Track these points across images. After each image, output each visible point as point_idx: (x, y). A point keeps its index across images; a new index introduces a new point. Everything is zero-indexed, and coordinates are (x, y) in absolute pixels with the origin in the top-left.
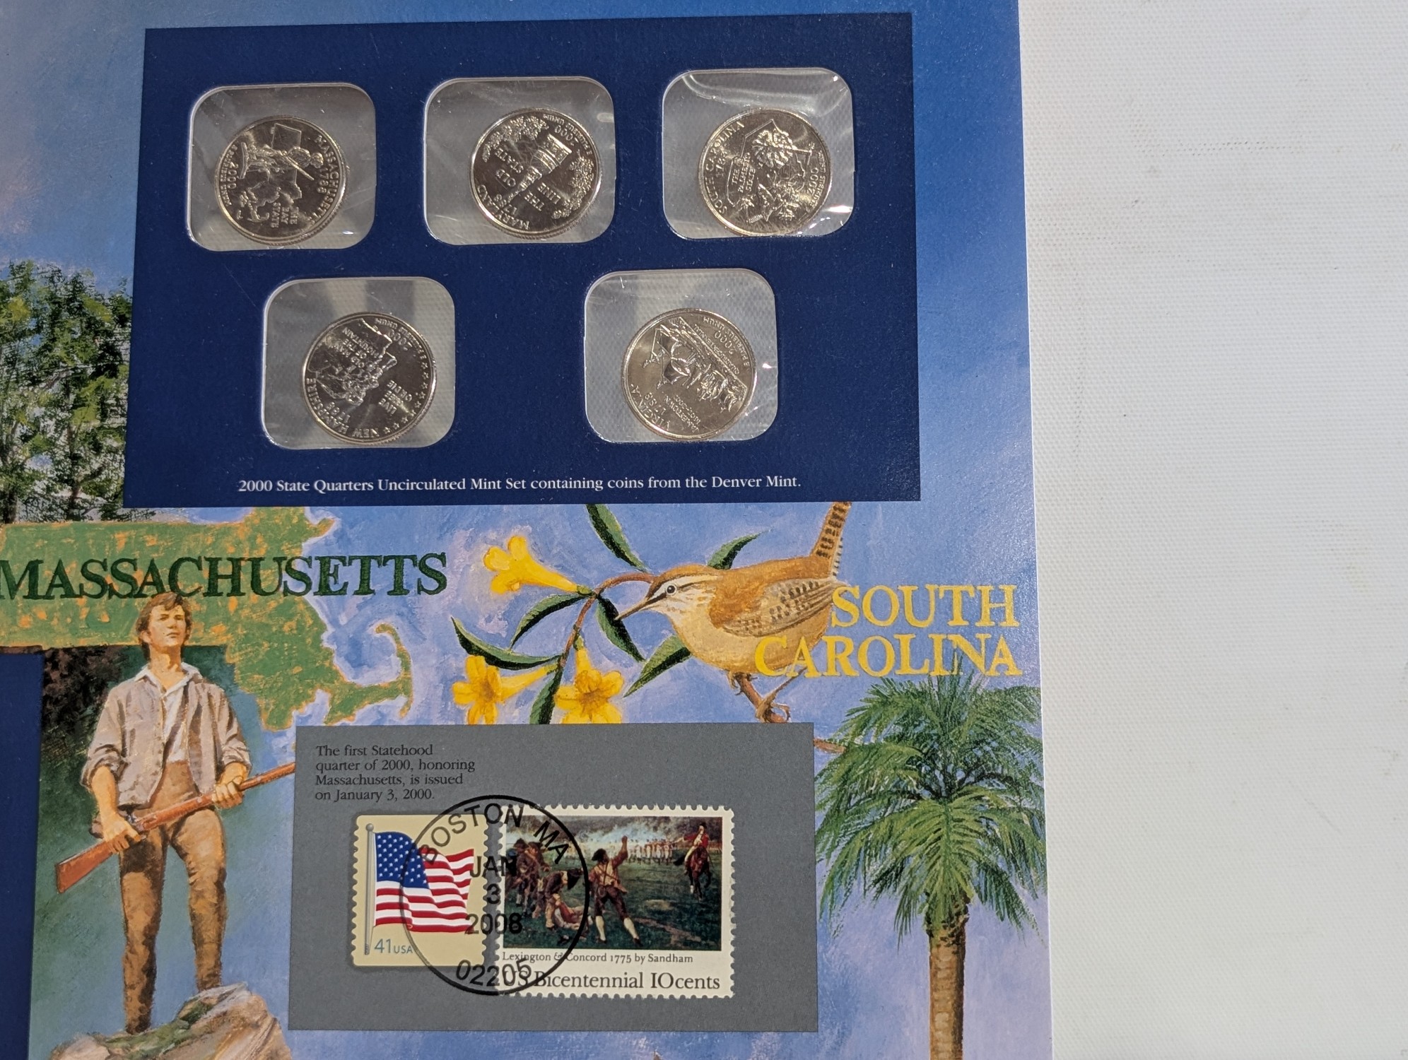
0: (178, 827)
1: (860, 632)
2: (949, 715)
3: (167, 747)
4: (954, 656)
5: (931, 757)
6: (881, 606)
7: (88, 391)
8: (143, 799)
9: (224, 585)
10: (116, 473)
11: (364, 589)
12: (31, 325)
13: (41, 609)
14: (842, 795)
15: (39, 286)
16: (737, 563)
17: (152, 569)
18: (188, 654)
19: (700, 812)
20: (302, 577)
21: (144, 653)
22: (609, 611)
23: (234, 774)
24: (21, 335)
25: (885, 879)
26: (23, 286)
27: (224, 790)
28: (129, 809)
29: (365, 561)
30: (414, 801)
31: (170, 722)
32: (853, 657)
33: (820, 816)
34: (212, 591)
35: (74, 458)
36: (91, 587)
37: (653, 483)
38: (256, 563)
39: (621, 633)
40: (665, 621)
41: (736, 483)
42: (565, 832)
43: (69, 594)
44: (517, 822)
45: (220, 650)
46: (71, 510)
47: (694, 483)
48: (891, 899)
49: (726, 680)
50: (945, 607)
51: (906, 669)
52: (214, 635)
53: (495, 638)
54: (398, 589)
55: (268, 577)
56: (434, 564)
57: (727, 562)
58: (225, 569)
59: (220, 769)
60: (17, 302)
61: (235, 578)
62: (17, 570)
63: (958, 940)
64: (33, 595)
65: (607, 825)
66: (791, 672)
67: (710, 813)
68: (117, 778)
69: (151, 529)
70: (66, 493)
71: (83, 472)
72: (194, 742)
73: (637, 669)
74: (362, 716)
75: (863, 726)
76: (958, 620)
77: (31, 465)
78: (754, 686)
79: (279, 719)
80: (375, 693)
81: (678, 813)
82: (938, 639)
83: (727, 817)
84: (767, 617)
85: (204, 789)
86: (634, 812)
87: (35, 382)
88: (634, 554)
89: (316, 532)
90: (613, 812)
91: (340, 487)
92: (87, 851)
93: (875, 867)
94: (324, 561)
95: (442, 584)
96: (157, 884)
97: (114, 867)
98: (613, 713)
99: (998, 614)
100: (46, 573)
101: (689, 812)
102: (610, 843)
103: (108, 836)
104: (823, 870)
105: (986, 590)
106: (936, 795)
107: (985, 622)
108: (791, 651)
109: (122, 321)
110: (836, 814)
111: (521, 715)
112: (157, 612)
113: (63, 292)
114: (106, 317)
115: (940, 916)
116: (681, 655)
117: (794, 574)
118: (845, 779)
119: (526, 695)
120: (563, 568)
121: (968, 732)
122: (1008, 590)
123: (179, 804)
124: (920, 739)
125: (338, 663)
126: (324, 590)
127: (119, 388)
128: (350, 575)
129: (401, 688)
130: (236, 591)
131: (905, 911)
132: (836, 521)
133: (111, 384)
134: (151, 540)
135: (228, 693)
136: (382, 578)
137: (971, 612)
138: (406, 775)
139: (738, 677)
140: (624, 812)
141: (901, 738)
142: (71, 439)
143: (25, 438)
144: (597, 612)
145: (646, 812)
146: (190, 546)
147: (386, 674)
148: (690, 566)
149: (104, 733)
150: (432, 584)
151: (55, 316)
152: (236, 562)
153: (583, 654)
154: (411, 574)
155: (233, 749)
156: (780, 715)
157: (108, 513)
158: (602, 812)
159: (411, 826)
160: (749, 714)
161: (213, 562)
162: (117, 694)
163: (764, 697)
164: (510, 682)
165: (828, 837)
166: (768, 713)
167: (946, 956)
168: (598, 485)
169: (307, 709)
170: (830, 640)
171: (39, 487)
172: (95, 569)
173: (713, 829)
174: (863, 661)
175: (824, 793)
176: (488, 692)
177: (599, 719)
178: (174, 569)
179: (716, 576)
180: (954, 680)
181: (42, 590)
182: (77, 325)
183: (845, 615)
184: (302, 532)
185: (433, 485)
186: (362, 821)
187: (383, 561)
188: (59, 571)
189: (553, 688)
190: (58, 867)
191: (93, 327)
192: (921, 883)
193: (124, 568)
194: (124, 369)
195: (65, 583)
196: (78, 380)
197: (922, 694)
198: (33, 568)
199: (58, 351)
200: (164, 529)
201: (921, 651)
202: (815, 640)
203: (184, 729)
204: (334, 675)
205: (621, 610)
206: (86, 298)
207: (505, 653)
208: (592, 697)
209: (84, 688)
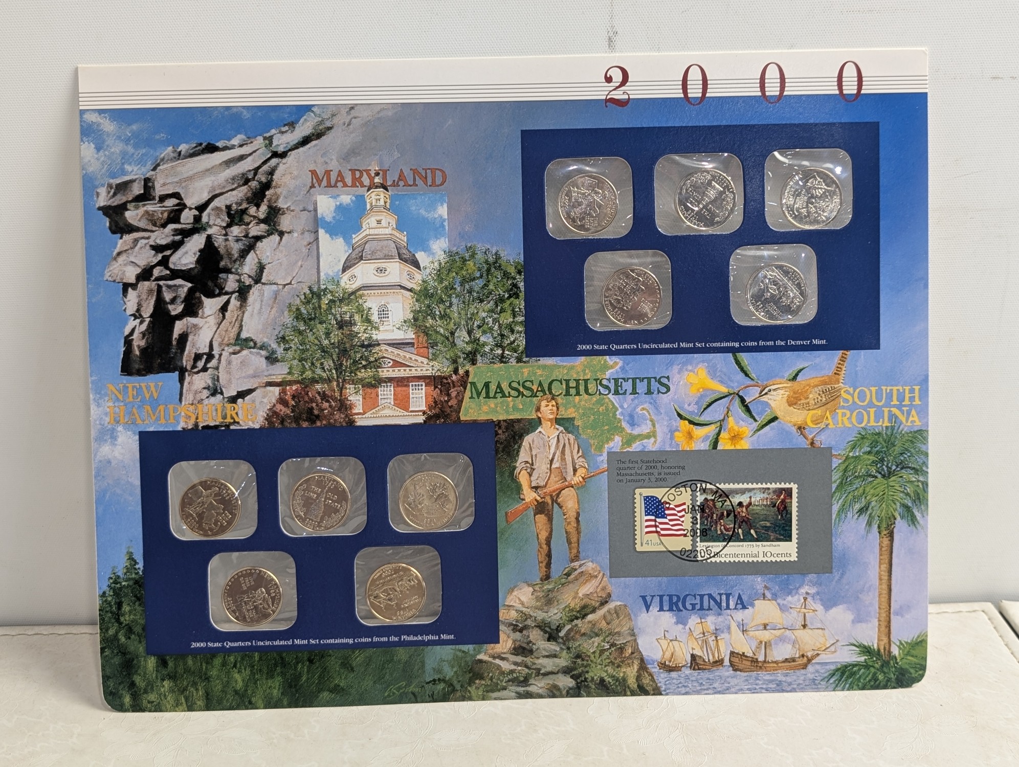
0: (558, 495)
1: (853, 408)
2: (890, 442)
3: (552, 461)
4: (892, 416)
5: (882, 460)
6: (862, 396)
7: (506, 305)
8: (542, 484)
9: (573, 391)
10: (522, 342)
11: (634, 392)
12: (478, 275)
13: (492, 403)
14: (844, 476)
15: (480, 256)
16: (799, 378)
17: (540, 384)
18: (558, 421)
19: (783, 486)
20: (607, 387)
21: (539, 421)
22: (743, 400)
23: (581, 472)
24: (474, 279)
25: (861, 511)
26: (473, 256)
27: (577, 479)
28: (536, 488)
29: (634, 380)
30: (659, 482)
31: (552, 450)
32: (849, 419)
33: (834, 486)
34: (568, 394)
35: (502, 336)
36: (514, 393)
37: (761, 343)
38: (586, 381)
39: (747, 409)
40: (767, 404)
41: (799, 343)
42: (725, 495)
43: (504, 396)
44: (704, 491)
45: (573, 419)
46: (502, 359)
47: (780, 343)
48: (864, 519)
49: (794, 429)
50: (890, 396)
51: (872, 423)
52: (570, 413)
53: (692, 413)
54: (649, 392)
55: (592, 387)
56: (665, 381)
57: (794, 378)
58: (573, 384)
59: (575, 470)
60: (471, 263)
61: (577, 388)
62: (480, 386)
63: (891, 535)
64: (488, 396)
65: (743, 492)
66: (822, 426)
67: (787, 486)
68: (530, 475)
69: (539, 368)
70: (499, 351)
71: (507, 342)
72: (563, 459)
73: (755, 425)
74: (636, 447)
75: (853, 448)
76: (895, 402)
77: (483, 339)
78: (806, 432)
79: (600, 448)
80: (640, 437)
81: (773, 486)
82: (886, 410)
83: (794, 487)
84: (812, 402)
85: (568, 479)
86: (755, 486)
87: (481, 301)
88: (753, 375)
89: (612, 367)
90: (745, 486)
91: (622, 347)
92: (519, 506)
93: (857, 506)
94: (616, 380)
95: (668, 389)
96: (550, 519)
97: (531, 512)
98: (744, 445)
99: (912, 399)
100: (493, 387)
101: (778, 486)
102: (745, 499)
103: (528, 500)
104: (835, 508)
105: (907, 388)
106: (884, 476)
107: (907, 402)
108: (822, 417)
109: (519, 272)
110: (841, 485)
111: (705, 446)
112: (544, 403)
113: (491, 260)
114: (512, 271)
115: (884, 525)
116: (775, 419)
117: (824, 383)
118: (845, 470)
119: (706, 437)
120: (722, 382)
121: (897, 449)
122: (917, 388)
123: (557, 486)
124: (878, 453)
125: (624, 425)
126: (617, 393)
127: (520, 304)
128: (628, 386)
129: (652, 435)
130: (578, 394)
131: (869, 524)
132: (843, 359)
133: (516, 302)
134: (539, 372)
135: (577, 438)
136: (642, 387)
137: (901, 398)
138: (655, 472)
139: (800, 428)
140: (750, 486)
141: (869, 453)
142: (500, 326)
143: (479, 327)
144: (737, 401)
145: (759, 486)
146: (557, 374)
147: (645, 429)
148: (778, 380)
149: (523, 456)
150: (664, 390)
151: (488, 270)
152: (577, 381)
153: (731, 419)
154: (655, 385)
155: (580, 462)
156: (817, 444)
157: (519, 360)
158: (741, 486)
159: (658, 493)
160: (805, 444)
161: (567, 381)
162: (528, 439)
163: (811, 437)
164: (700, 432)
165: (838, 495)
166: (812, 443)
167: (886, 541)
168: (737, 345)
169: (611, 444)
170: (839, 412)
171: (487, 349)
172: (515, 385)
173: (789, 492)
174: (854, 420)
175: (836, 476)
176: (690, 436)
177: (738, 447)
178: (550, 384)
179: (790, 384)
180: (893, 428)
181: (491, 395)
182: (499, 275)
183: (846, 401)
184: (606, 367)
185: (663, 346)
186: (638, 491)
187: (642, 380)
188: (499, 386)
189: (719, 434)
190: (506, 514)
191: (506, 275)
192: (877, 512)
193: (528, 384)
194: (522, 295)
195: (502, 391)
196: (501, 300)
197: (879, 434)
198: (487, 385)
199: (491, 287)
200: (544, 367)
201: (879, 415)
202: (833, 412)
203: (558, 453)
204: (623, 429)
205: (748, 400)
206: (502, 262)
207: (697, 419)
208: (735, 438)
209: (514, 437)
